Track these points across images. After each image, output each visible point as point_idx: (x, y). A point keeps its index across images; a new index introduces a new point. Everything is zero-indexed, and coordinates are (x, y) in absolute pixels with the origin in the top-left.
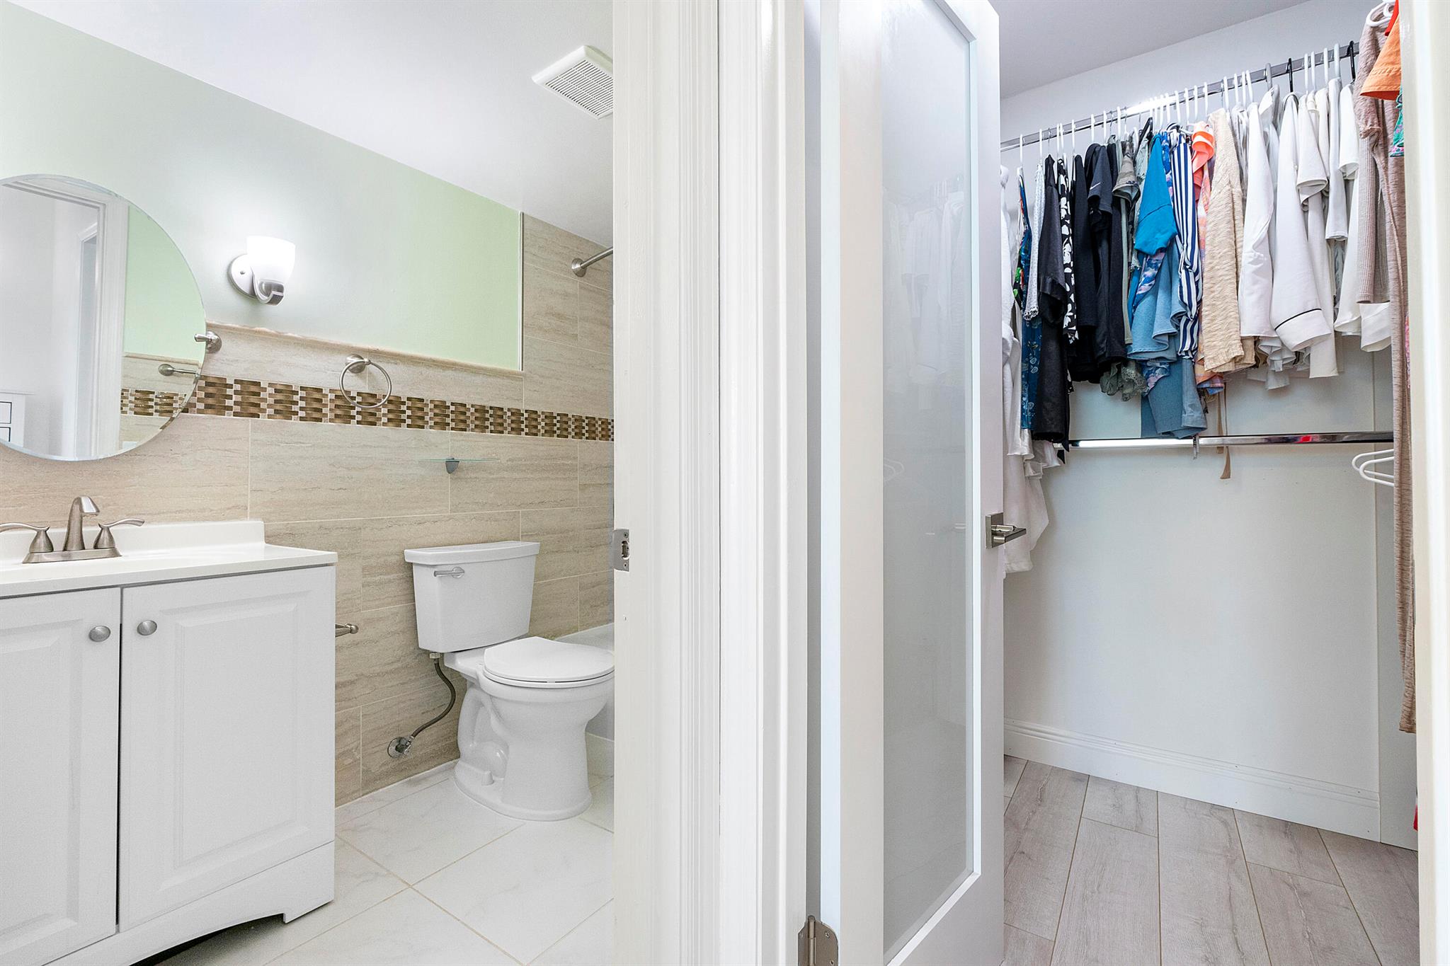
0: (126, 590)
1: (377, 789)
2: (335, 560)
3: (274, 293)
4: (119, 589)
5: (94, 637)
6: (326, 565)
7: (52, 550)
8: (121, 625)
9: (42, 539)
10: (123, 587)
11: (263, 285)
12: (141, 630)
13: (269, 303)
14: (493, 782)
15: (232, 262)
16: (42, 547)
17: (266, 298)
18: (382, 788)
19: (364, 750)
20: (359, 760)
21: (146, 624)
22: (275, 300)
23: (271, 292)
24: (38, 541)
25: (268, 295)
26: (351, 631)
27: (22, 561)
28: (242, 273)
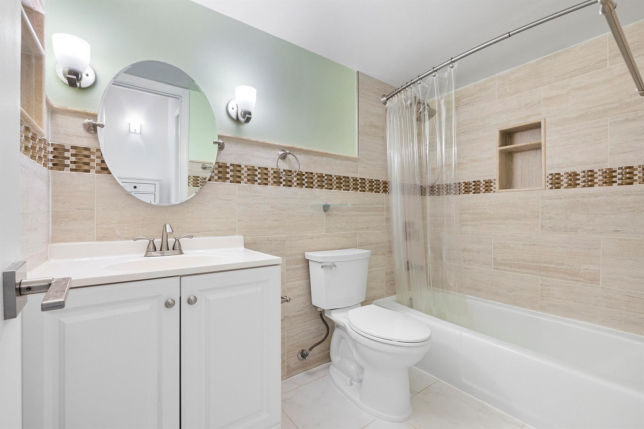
0: (182, 278)
1: (293, 376)
2: (280, 262)
3: (247, 116)
4: (179, 277)
5: (168, 305)
6: (276, 265)
7: (156, 250)
8: (180, 297)
9: (151, 245)
10: (181, 276)
11: (242, 113)
12: (189, 302)
13: (245, 122)
14: (352, 384)
15: (228, 104)
16: (152, 249)
17: (243, 119)
18: (295, 375)
19: (287, 355)
20: (285, 360)
21: (192, 298)
22: (248, 120)
23: (246, 115)
24: (150, 245)
25: (244, 118)
26: (287, 301)
27: (144, 255)
28: (233, 109)
